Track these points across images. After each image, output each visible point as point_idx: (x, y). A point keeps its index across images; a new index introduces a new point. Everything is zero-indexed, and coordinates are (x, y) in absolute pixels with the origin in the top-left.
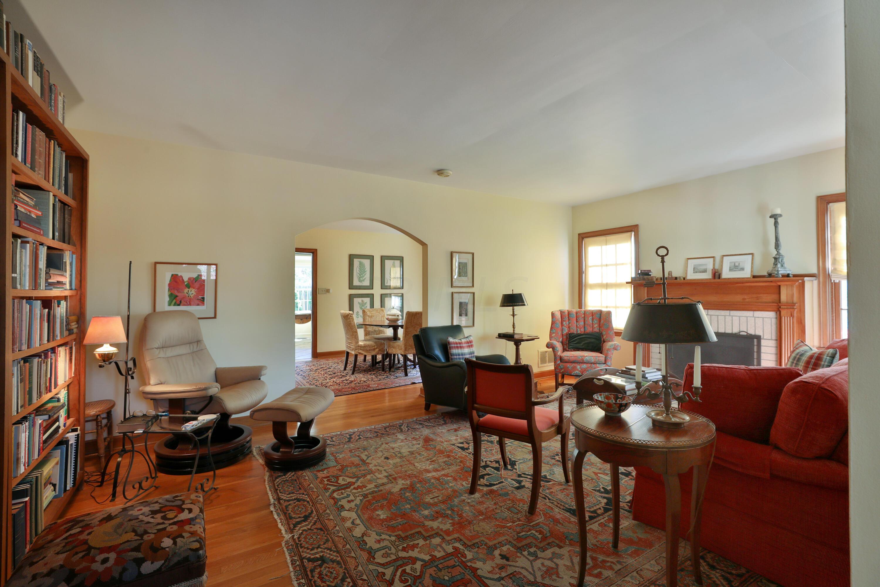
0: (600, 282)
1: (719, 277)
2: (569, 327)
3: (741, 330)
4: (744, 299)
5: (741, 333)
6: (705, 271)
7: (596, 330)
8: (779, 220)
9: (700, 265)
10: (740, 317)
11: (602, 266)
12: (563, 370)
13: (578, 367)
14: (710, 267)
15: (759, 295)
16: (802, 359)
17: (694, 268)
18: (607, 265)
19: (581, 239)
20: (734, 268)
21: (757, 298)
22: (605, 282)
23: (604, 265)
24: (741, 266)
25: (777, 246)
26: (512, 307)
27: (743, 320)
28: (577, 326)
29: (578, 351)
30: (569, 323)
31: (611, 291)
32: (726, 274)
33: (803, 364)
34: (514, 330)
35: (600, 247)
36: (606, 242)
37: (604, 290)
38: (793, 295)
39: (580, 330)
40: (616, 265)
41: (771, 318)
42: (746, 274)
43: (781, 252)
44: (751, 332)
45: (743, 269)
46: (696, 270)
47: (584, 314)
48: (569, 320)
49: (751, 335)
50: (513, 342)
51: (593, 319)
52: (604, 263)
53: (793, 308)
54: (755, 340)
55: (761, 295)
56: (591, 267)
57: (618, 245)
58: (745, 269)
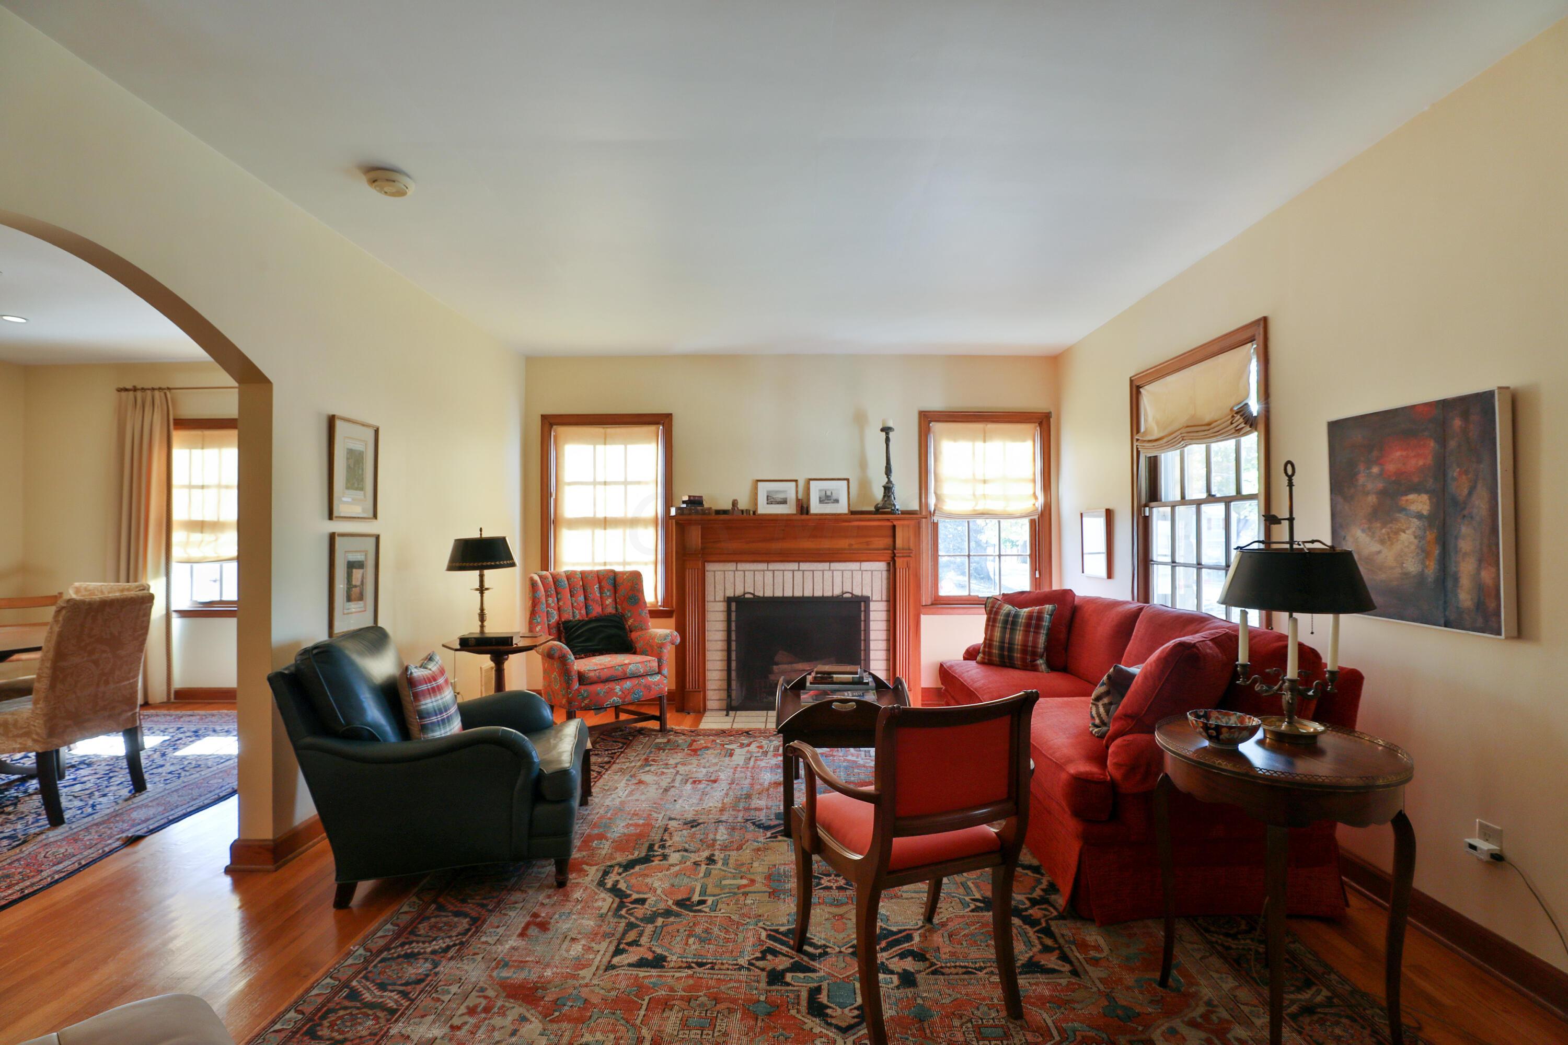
0: (590, 514)
1: (808, 512)
2: (559, 608)
3: (845, 590)
4: (851, 545)
5: (845, 595)
6: (784, 502)
7: (610, 610)
8: (891, 435)
9: (777, 492)
10: (843, 571)
11: (595, 483)
12: (586, 702)
13: (618, 688)
14: (791, 495)
15: (868, 539)
16: (1018, 622)
17: (768, 496)
18: (605, 483)
19: (546, 428)
20: (826, 498)
21: (868, 543)
22: (600, 515)
23: (600, 483)
24: (834, 497)
25: (888, 471)
26: (477, 572)
27: (847, 575)
28: (572, 604)
29: (594, 655)
30: (558, 601)
31: (614, 534)
32: (816, 508)
33: (1022, 628)
34: (482, 627)
35: (592, 447)
36: (605, 439)
37: (599, 532)
38: (909, 538)
39: (580, 613)
40: (626, 483)
41: (882, 571)
42: (842, 508)
43: (892, 479)
44: (857, 592)
45: (837, 501)
46: (770, 500)
47: (582, 579)
48: (557, 593)
49: (857, 596)
50: (488, 656)
51: (601, 589)
52: (600, 479)
53: (909, 556)
54: (863, 604)
55: (872, 539)
56: (569, 484)
57: (629, 447)
58: (840, 501)
